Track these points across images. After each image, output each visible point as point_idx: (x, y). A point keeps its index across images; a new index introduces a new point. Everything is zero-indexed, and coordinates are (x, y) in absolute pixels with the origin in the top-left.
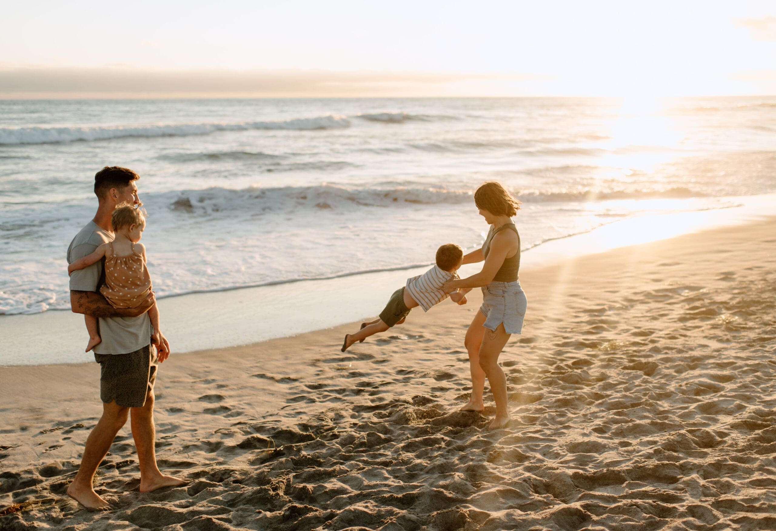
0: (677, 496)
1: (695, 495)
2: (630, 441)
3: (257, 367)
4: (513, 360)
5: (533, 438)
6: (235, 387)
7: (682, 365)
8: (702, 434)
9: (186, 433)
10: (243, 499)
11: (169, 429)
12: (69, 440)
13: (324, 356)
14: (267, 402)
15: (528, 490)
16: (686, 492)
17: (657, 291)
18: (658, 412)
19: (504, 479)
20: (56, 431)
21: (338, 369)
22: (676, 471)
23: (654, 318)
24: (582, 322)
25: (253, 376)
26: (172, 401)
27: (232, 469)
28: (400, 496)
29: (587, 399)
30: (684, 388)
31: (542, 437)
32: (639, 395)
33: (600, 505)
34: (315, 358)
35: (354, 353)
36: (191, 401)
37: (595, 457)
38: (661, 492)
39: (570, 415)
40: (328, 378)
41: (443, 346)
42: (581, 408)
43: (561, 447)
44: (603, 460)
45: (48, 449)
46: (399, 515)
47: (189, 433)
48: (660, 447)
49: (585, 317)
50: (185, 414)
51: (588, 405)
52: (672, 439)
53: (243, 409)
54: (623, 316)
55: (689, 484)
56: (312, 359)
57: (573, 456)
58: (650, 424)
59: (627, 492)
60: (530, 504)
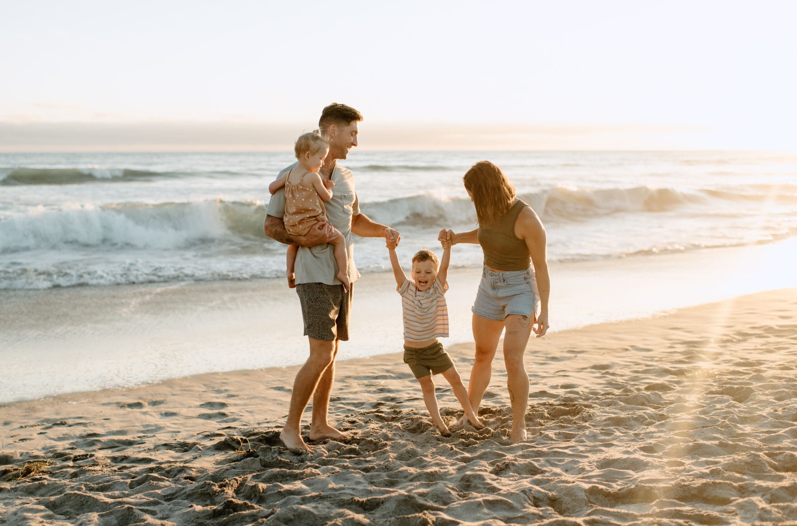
0: (721, 519)
1: (748, 518)
2: (683, 461)
3: (280, 380)
4: (574, 383)
5: (560, 453)
6: (245, 397)
7: (786, 392)
8: (784, 457)
9: (167, 434)
10: (183, 494)
11: (152, 430)
12: (44, 435)
13: (357, 373)
14: (271, 410)
15: (523, 502)
16: (736, 514)
17: (781, 326)
18: (734, 435)
19: (500, 490)
20: (37, 427)
21: (367, 385)
22: (731, 492)
23: (769, 351)
24: (675, 352)
25: (271, 388)
26: (172, 406)
27: (190, 466)
28: (364, 499)
29: (646, 419)
30: (780, 413)
31: (571, 453)
32: (716, 417)
33: (611, 522)
34: (346, 375)
35: (393, 373)
36: (191, 407)
37: (628, 474)
38: (702, 513)
39: (618, 433)
40: (351, 393)
41: (498, 369)
42: (637, 428)
43: (590, 463)
44: (638, 478)
45: (17, 441)
46: (348, 517)
47: (169, 435)
48: (720, 468)
49: (681, 348)
50: (177, 418)
51: (646, 425)
52: (739, 460)
53: (241, 416)
54: (729, 348)
55: (743, 505)
56: (344, 375)
57: (601, 472)
58: (718, 445)
59: (653, 511)
60: (521, 517)
